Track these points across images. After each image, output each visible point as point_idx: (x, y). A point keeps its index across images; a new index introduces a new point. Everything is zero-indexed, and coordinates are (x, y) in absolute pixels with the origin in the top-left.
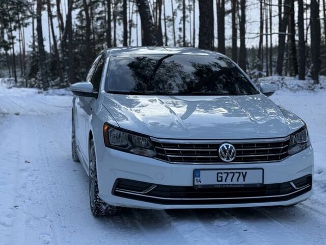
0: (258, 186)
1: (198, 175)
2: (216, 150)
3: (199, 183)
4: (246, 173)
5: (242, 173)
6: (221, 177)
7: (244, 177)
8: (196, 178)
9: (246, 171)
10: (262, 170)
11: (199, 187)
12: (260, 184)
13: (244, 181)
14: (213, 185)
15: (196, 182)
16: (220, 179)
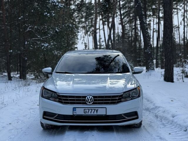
0: (104, 116)
1: (75, 110)
2: (84, 99)
3: (75, 114)
4: (98, 109)
5: (96, 109)
6: (86, 111)
7: (97, 111)
8: (74, 112)
9: (98, 108)
10: (105, 109)
11: (76, 116)
12: (105, 115)
13: (97, 113)
14: (82, 115)
15: (74, 113)
16: (85, 112)
